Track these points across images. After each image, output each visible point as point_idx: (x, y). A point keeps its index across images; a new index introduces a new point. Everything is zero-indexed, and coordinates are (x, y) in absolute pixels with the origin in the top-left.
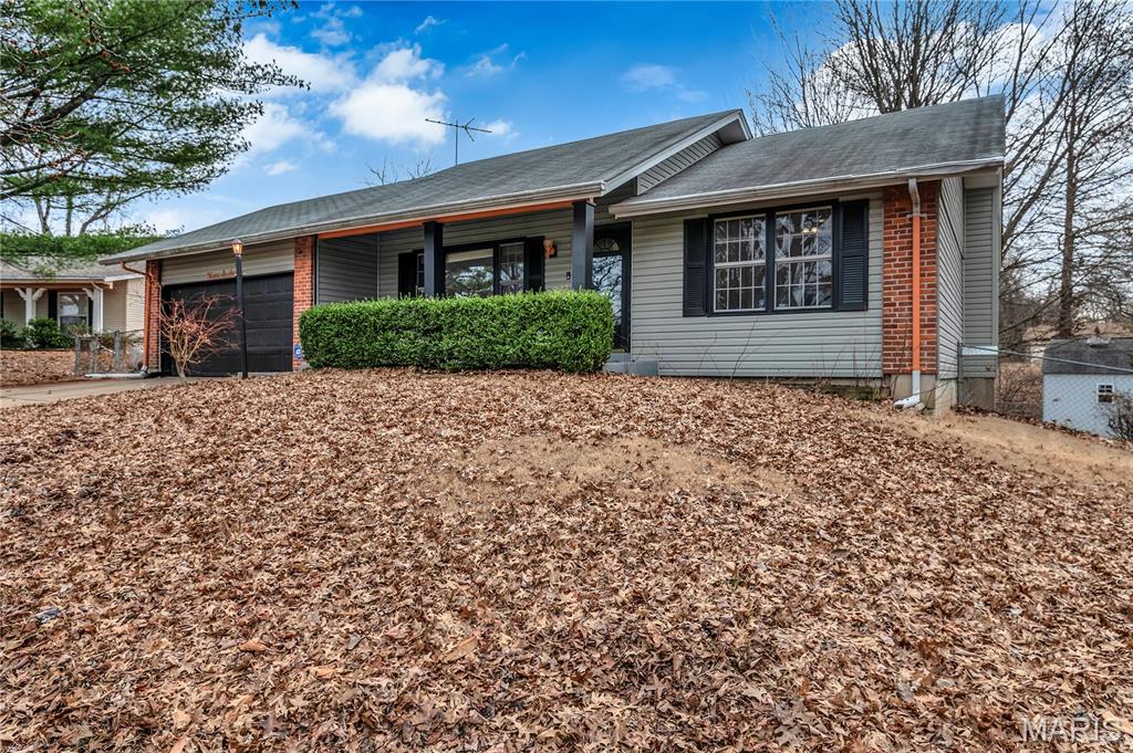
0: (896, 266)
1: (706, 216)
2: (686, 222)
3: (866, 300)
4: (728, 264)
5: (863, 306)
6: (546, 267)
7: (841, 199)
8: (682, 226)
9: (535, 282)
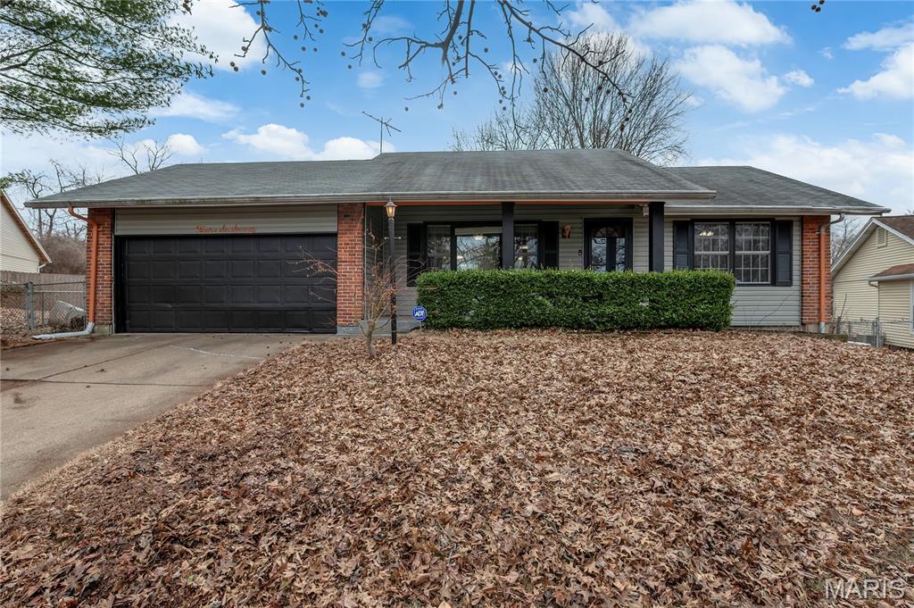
0: (811, 261)
1: (689, 219)
2: (674, 222)
3: (791, 279)
4: (702, 252)
5: (789, 283)
6: (560, 245)
7: (777, 219)
8: (672, 224)
9: (549, 257)
